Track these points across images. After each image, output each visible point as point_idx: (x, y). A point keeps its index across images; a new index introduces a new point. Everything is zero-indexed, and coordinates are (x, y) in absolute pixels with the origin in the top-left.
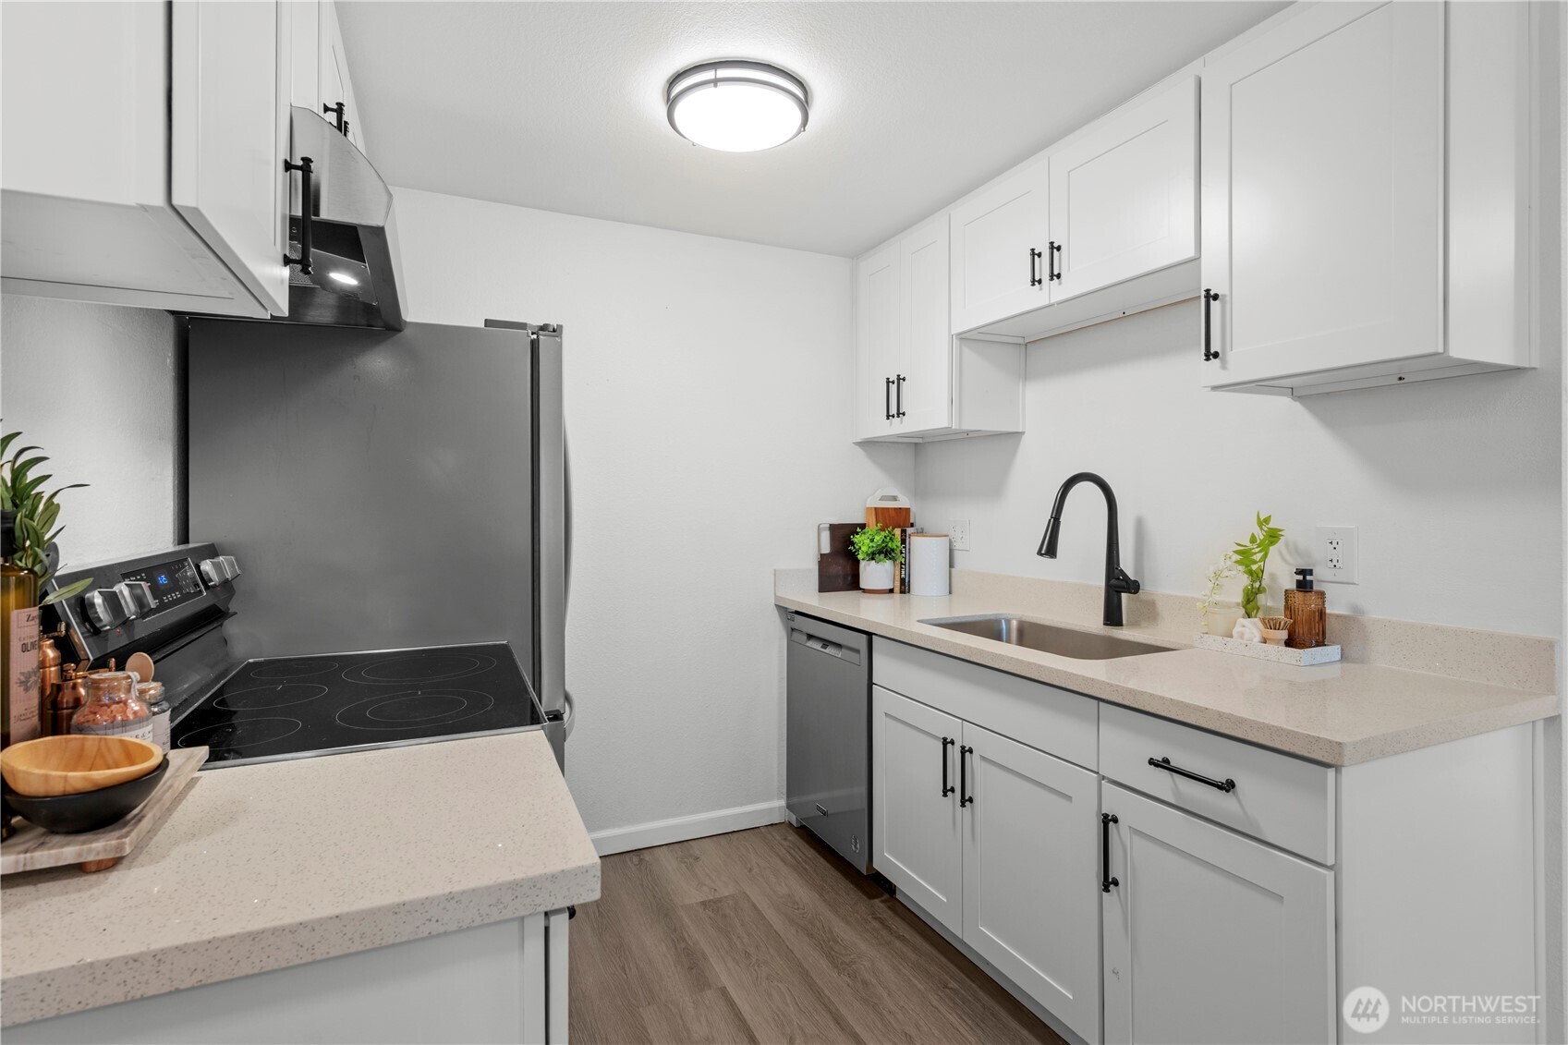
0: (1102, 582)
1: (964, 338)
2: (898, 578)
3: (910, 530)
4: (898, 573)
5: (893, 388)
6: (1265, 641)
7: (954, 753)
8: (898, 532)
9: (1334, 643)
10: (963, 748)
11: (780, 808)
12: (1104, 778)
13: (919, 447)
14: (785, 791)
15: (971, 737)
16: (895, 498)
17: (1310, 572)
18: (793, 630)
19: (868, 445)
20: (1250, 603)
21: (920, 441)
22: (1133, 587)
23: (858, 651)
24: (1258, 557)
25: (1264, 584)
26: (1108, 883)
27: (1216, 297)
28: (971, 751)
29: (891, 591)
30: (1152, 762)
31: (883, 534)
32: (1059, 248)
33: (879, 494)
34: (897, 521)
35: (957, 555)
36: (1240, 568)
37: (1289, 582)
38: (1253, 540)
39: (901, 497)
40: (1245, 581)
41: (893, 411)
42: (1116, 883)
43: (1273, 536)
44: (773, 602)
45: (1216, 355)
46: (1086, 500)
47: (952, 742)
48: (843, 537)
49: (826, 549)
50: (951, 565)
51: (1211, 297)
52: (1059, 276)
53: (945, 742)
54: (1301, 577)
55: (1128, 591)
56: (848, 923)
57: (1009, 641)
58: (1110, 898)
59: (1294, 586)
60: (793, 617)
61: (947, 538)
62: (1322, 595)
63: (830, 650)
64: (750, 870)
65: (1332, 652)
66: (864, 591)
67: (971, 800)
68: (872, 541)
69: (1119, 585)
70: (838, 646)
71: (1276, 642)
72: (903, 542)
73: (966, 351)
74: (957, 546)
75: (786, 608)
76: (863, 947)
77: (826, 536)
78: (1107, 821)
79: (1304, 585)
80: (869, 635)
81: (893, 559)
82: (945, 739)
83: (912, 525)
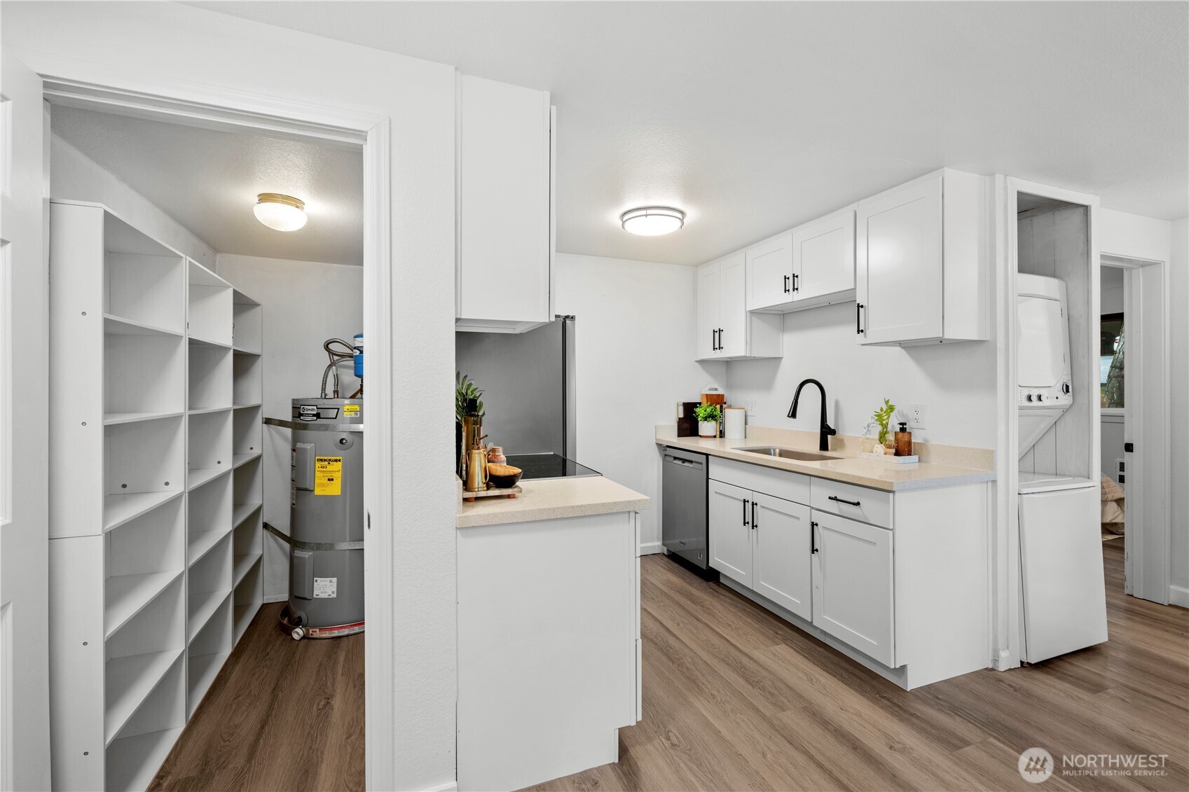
0: (819, 431)
1: (752, 312)
2: (718, 430)
3: (724, 406)
4: (718, 427)
5: (717, 335)
6: (885, 454)
7: (749, 506)
8: (718, 406)
9: (915, 454)
10: (753, 503)
11: (658, 546)
12: (813, 508)
13: (729, 363)
14: (661, 537)
15: (757, 498)
16: (716, 390)
17: (905, 424)
18: (666, 455)
19: (702, 362)
20: (882, 438)
21: (729, 360)
22: (833, 432)
23: (701, 463)
24: (885, 417)
25: (888, 430)
26: (814, 550)
27: (862, 307)
28: (756, 504)
29: (715, 437)
30: (830, 498)
31: (711, 408)
32: (797, 276)
33: (708, 387)
34: (718, 401)
35: (749, 419)
36: (878, 423)
37: (898, 428)
38: (882, 410)
39: (719, 388)
40: (880, 428)
41: (717, 346)
42: (817, 550)
43: (891, 408)
44: (654, 441)
45: (862, 331)
46: (811, 392)
47: (748, 501)
48: (690, 408)
49: (681, 415)
50: (746, 424)
51: (859, 306)
52: (797, 289)
53: (745, 501)
54: (901, 426)
55: (831, 434)
56: (698, 589)
57: (775, 455)
58: (815, 555)
59: (899, 430)
60: (665, 449)
61: (743, 410)
62: (910, 433)
63: (686, 464)
64: (647, 571)
65: (914, 458)
66: (701, 436)
67: (756, 526)
68: (705, 411)
69: (826, 432)
70: (691, 462)
71: (890, 454)
72: (721, 411)
73: (753, 318)
74: (749, 414)
75: (661, 445)
76: (706, 597)
77: (681, 409)
78: (813, 525)
79: (903, 430)
80: (707, 455)
81: (716, 420)
82: (744, 500)
83: (725, 403)
